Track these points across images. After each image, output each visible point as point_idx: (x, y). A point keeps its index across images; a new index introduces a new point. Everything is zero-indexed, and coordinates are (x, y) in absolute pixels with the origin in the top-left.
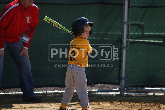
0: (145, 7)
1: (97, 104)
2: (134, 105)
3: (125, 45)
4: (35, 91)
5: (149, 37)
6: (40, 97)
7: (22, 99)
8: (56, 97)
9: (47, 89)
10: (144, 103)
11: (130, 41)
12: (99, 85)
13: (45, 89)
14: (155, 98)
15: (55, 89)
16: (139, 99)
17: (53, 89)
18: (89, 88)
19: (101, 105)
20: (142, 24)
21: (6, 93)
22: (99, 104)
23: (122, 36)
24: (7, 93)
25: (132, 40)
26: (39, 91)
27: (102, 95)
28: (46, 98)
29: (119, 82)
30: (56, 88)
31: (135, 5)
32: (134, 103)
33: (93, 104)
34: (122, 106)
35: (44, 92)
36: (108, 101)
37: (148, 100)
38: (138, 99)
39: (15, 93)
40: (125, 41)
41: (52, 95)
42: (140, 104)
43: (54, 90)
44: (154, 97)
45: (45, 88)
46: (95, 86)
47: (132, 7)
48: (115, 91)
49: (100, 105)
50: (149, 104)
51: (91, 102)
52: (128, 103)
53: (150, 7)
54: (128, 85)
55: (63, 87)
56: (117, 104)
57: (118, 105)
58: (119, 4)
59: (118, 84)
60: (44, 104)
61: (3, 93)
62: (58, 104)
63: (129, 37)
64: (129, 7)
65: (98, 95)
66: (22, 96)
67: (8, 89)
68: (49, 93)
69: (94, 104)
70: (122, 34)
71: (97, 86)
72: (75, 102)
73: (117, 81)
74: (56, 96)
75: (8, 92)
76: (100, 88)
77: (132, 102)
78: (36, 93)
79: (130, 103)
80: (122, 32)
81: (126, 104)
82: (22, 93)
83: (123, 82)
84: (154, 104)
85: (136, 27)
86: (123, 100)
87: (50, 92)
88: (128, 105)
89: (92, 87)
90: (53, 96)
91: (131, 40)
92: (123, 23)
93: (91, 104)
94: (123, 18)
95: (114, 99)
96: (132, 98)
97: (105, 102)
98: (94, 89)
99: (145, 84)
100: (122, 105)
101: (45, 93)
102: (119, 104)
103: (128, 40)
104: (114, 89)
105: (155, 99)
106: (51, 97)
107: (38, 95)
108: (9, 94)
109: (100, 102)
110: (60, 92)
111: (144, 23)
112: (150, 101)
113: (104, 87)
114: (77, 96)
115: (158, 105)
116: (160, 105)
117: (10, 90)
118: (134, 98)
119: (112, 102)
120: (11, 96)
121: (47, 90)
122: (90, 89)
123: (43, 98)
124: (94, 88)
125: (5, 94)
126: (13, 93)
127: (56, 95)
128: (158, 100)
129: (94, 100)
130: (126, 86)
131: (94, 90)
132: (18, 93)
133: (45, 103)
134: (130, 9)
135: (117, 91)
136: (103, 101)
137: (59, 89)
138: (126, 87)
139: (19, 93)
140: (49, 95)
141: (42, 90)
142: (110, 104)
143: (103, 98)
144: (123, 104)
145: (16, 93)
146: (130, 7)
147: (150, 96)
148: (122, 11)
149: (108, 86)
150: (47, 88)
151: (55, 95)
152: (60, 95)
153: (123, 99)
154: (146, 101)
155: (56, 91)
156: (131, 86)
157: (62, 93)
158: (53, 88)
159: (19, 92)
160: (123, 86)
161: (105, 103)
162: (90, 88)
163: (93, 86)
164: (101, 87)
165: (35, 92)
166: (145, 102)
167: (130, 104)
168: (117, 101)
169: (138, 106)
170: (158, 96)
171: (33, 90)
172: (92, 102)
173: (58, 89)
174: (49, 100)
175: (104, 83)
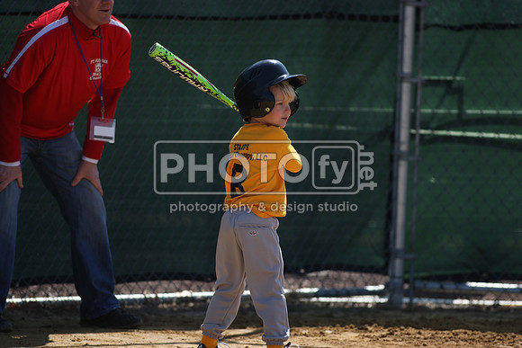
0: (469, 27)
1: (315, 335)
2: (433, 337)
3: (404, 148)
4: (119, 293)
5: (481, 122)
6: (137, 311)
7: (79, 319)
8: (185, 311)
9: (157, 287)
10: (464, 331)
11: (422, 135)
12: (323, 273)
13: (151, 287)
14: (499, 315)
15: (183, 287)
16: (450, 318)
17: (178, 286)
18: (290, 285)
19: (327, 337)
20: (459, 82)
21: (28, 300)
22: (321, 333)
23: (395, 117)
24: (32, 299)
25: (428, 132)
26: (131, 293)
27: (332, 305)
28: (153, 316)
29: (387, 265)
30: (187, 282)
31: (436, 20)
32: (434, 332)
33: (304, 332)
34: (395, 340)
35: (148, 296)
36: (352, 325)
37: (476, 322)
38: (445, 318)
39: (56, 299)
40: (404, 134)
41: (174, 304)
42: (451, 335)
43: (179, 290)
44: (495, 313)
45: (150, 283)
46: (308, 278)
47: (426, 27)
48: (373, 293)
49: (324, 338)
50: (479, 334)
51: (297, 329)
52: (412, 331)
53: (484, 26)
54: (415, 275)
55: (208, 282)
56: (377, 334)
57: (383, 336)
58: (386, 19)
59: (383, 270)
60: (148, 335)
61: (19, 300)
62: (192, 332)
63: (418, 124)
64: (417, 28)
65: (320, 305)
66: (78, 307)
67: (35, 287)
68: (163, 298)
69: (305, 335)
70: (394, 113)
71: (317, 276)
72: (245, 328)
73: (381, 262)
74: (187, 308)
75: (34, 297)
76: (325, 283)
77: (427, 327)
78: (122, 300)
79: (422, 331)
80: (395, 108)
81: (408, 334)
82: (78, 298)
83: (398, 265)
84: (495, 334)
85: (440, 90)
86: (399, 321)
87: (166, 295)
88: (415, 338)
89: (301, 280)
90: (175, 309)
91: (423, 132)
92: (397, 79)
93: (295, 335)
94: (398, 61)
95: (370, 319)
96: (428, 317)
97: (342, 326)
98: (307, 287)
99: (468, 271)
100: (394, 336)
101: (151, 298)
102: (384, 333)
103: (413, 131)
104: (370, 288)
105: (501, 318)
106: (171, 310)
107: (128, 305)
108: (36, 302)
109: (325, 328)
110: (198, 295)
111: (464, 79)
112: (482, 324)
113: (338, 280)
114: (252, 308)
115: (509, 336)
116: (514, 337)
117: (39, 289)
118: (433, 316)
119: (362, 329)
120: (44, 308)
121: (159, 290)
122: (292, 287)
123: (147, 314)
124: (306, 282)
125: (25, 302)
126: (51, 299)
127: (185, 306)
128: (509, 323)
129: (306, 322)
130: (407, 276)
131: (306, 290)
132: (66, 298)
133: (150, 330)
134: (422, 34)
135: (380, 294)
136: (334, 326)
137: (194, 286)
138: (406, 281)
139: (70, 298)
140: (165, 306)
141: (143, 291)
142: (357, 334)
143: (336, 315)
144: (399, 333)
145: (60, 299)
146: (422, 26)
147: (484, 309)
148: (397, 39)
149: (350, 276)
150: (156, 283)
151: (183, 304)
152: (198, 304)
153: (399, 319)
154: (471, 325)
155: (185, 294)
156: (423, 279)
157: (205, 299)
158: (177, 283)
159: (70, 295)
160: (399, 277)
161: (341, 329)
162: (293, 284)
163: (303, 276)
164: (328, 281)
165: (118, 297)
166: (469, 329)
167: (420, 333)
168: (379, 325)
169: (447, 341)
170: (508, 309)
171: (112, 291)
172: (300, 329)
173: (192, 288)
174: (164, 321)
175: (339, 267)
